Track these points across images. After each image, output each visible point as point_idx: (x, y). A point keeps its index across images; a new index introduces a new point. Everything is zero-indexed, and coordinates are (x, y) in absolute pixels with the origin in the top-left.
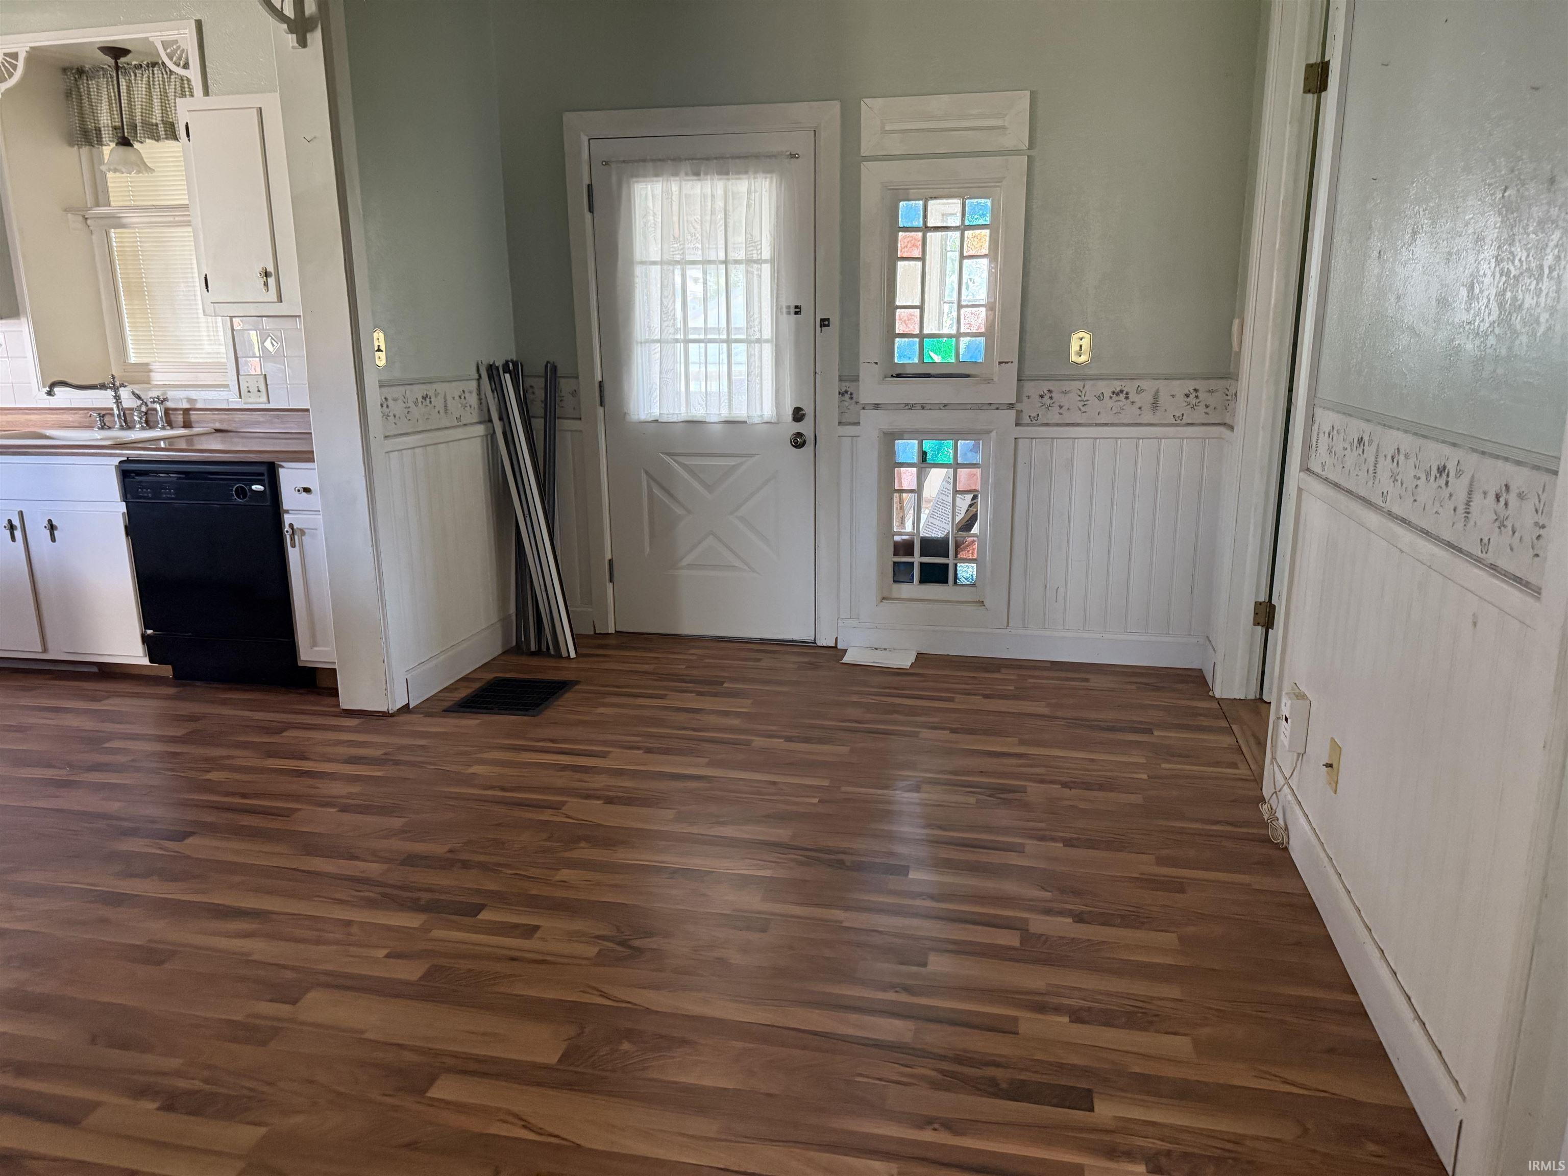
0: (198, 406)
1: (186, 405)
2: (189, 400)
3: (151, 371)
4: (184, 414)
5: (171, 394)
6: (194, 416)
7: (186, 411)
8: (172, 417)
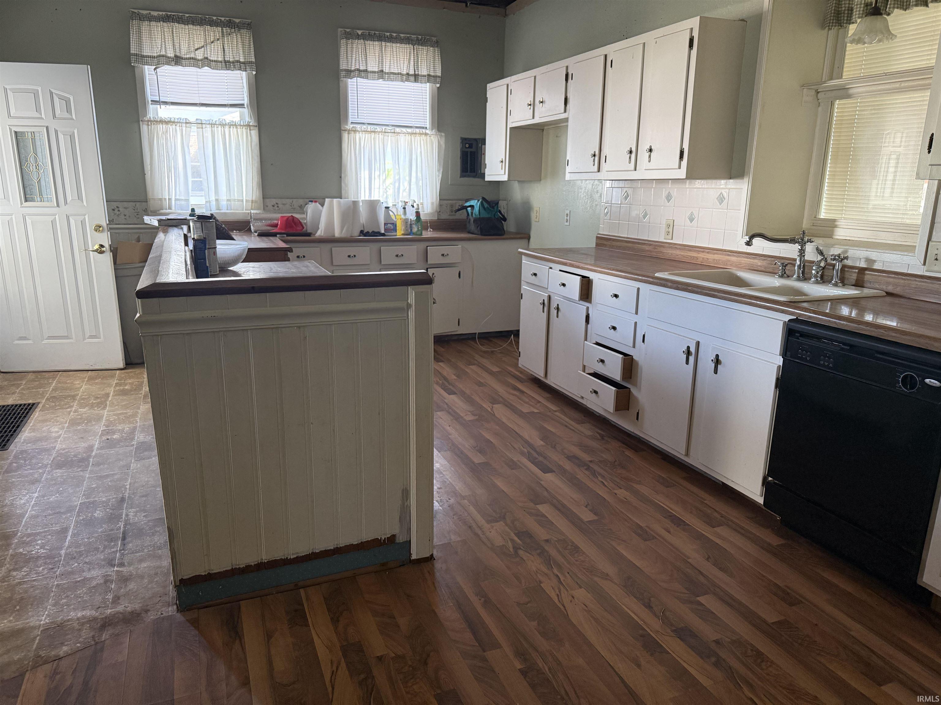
0: (876, 266)
1: (863, 265)
2: (869, 261)
3: (836, 226)
4: (858, 273)
5: (852, 252)
6: (868, 276)
7: (862, 271)
8: (847, 275)
